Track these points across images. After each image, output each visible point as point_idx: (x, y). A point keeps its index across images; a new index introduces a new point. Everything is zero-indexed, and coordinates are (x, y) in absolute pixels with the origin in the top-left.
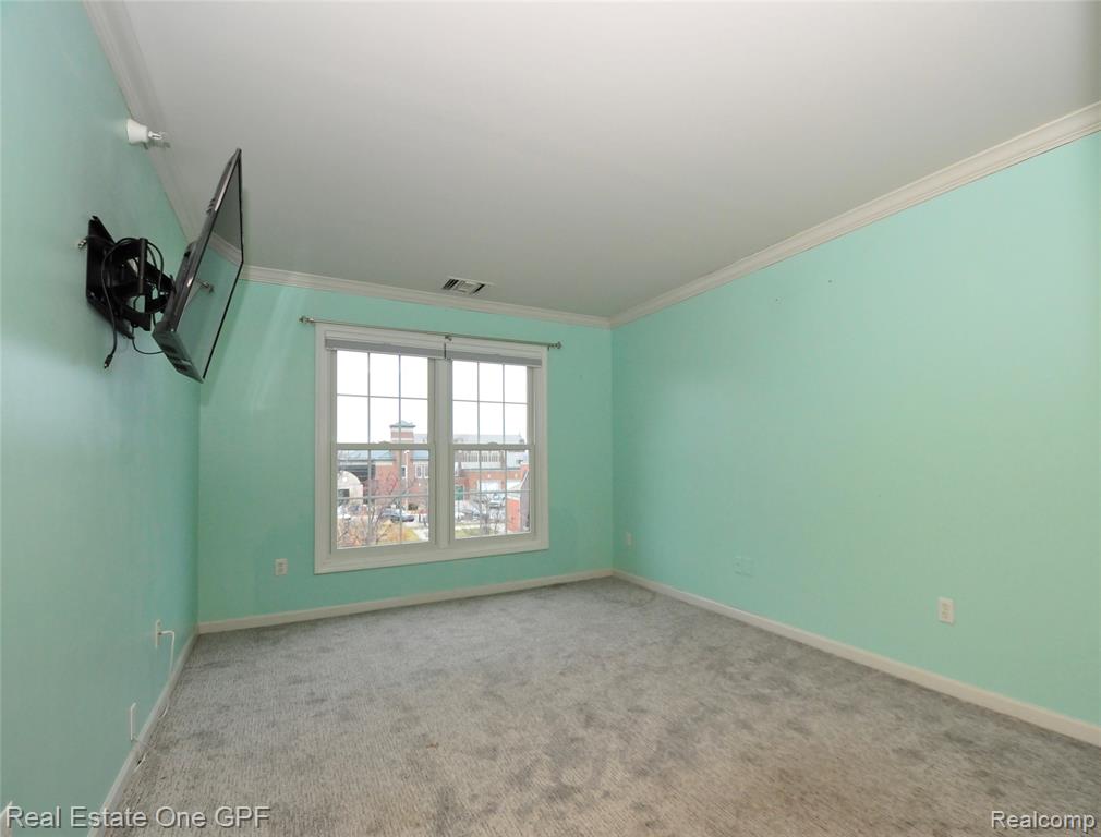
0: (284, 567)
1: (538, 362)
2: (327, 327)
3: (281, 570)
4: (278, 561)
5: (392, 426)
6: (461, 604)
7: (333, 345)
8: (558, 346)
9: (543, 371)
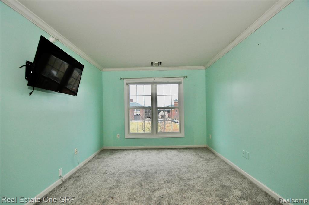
0: (119, 136)
1: (181, 83)
2: (126, 79)
3: (118, 137)
4: (118, 135)
5: (174, 101)
6: (158, 150)
7: (128, 84)
8: (186, 77)
9: (182, 85)
